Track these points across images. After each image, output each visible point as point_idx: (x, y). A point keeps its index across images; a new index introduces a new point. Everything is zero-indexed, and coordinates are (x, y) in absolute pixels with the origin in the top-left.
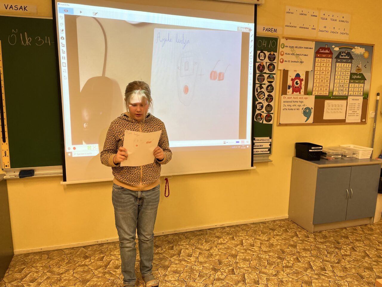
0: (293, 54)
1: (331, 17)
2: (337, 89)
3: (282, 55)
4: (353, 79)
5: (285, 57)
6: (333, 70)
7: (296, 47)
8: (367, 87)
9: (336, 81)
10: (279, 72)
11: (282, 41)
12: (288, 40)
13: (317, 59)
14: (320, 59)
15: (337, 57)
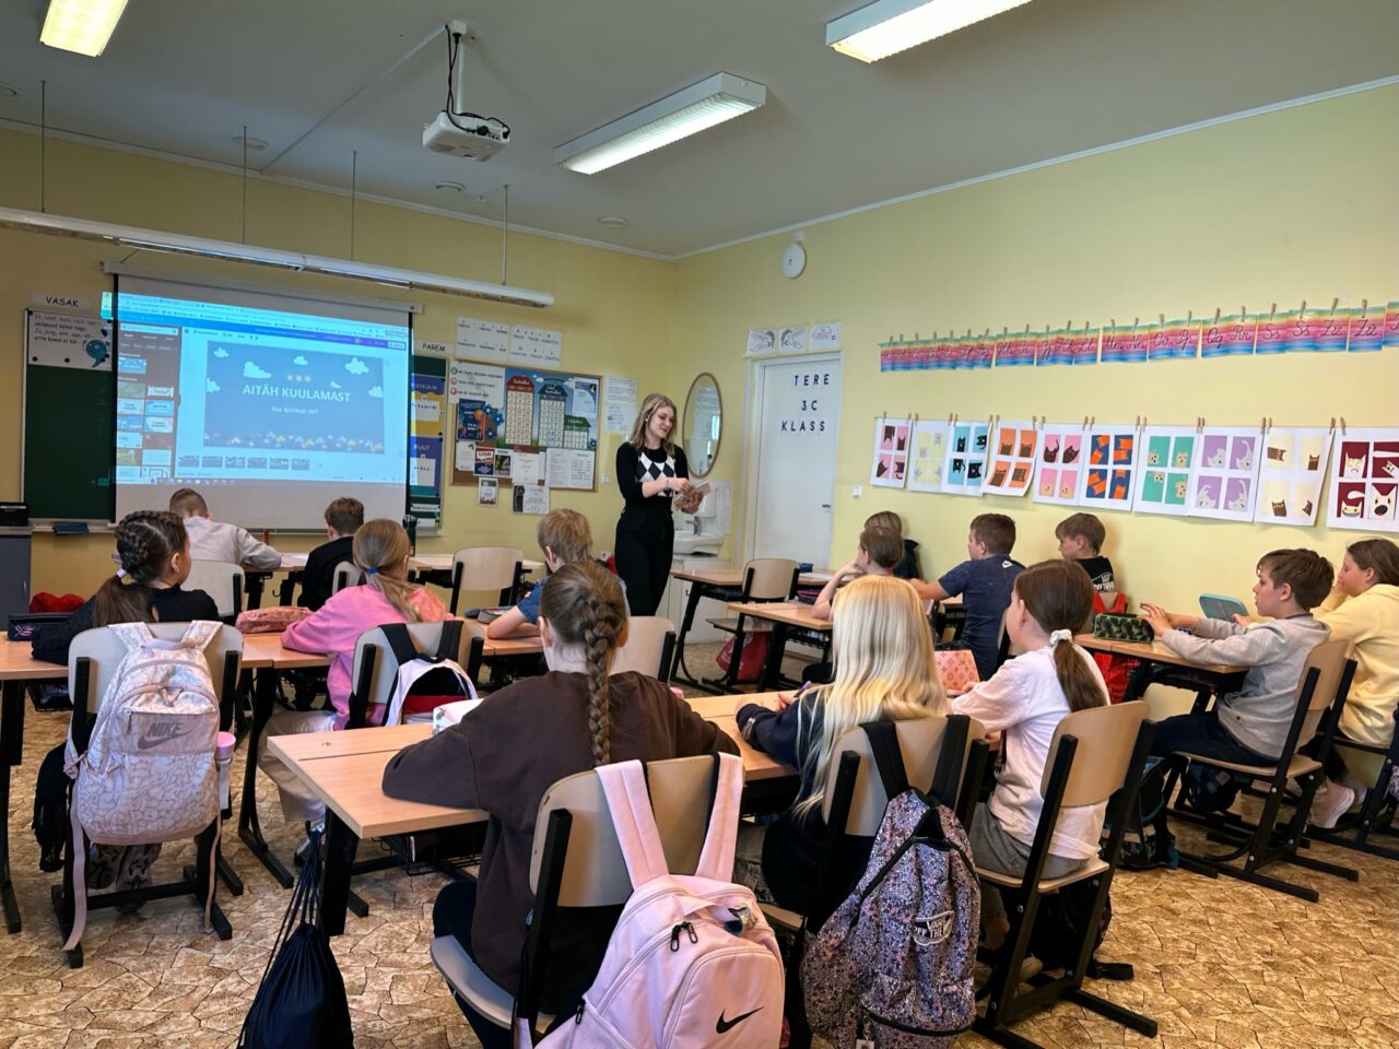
0: (472, 384)
1: (529, 334)
2: (545, 437)
3: (454, 383)
4: (569, 424)
5: (459, 387)
6: (537, 409)
7: (476, 374)
8: (593, 435)
9: (542, 425)
10: (450, 407)
11: (453, 364)
12: (463, 364)
13: (509, 393)
14: (514, 393)
15: (542, 392)
